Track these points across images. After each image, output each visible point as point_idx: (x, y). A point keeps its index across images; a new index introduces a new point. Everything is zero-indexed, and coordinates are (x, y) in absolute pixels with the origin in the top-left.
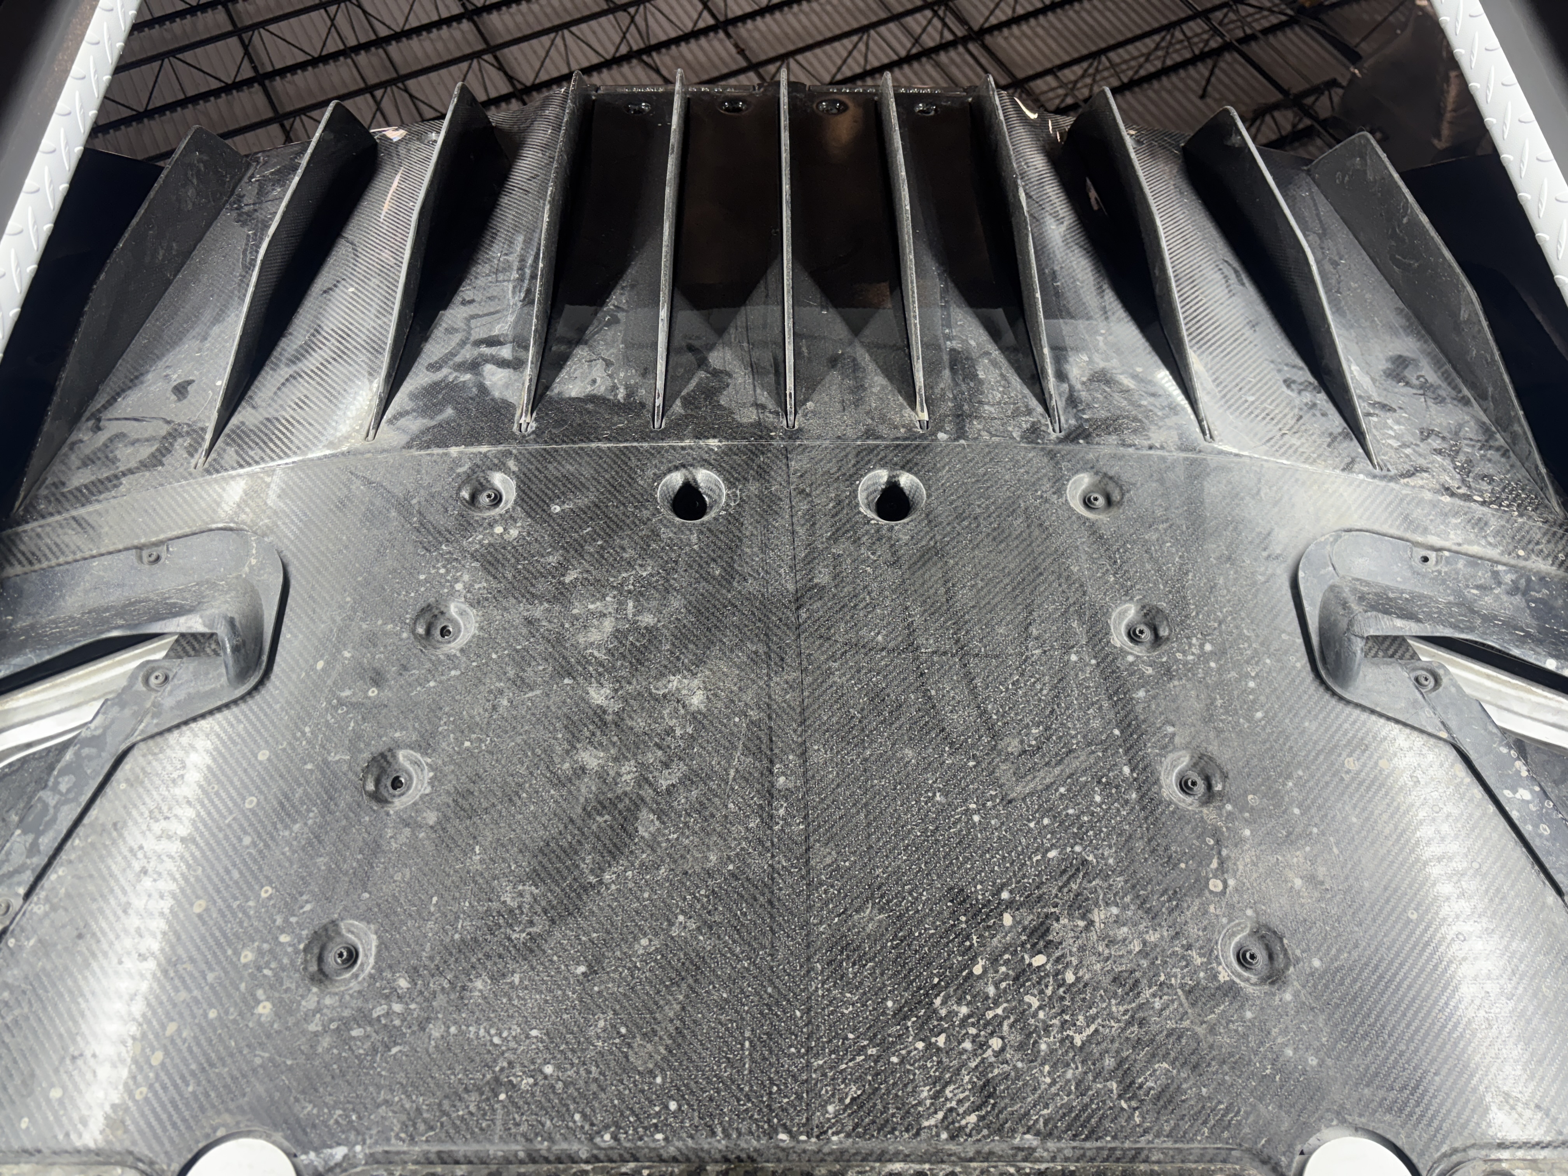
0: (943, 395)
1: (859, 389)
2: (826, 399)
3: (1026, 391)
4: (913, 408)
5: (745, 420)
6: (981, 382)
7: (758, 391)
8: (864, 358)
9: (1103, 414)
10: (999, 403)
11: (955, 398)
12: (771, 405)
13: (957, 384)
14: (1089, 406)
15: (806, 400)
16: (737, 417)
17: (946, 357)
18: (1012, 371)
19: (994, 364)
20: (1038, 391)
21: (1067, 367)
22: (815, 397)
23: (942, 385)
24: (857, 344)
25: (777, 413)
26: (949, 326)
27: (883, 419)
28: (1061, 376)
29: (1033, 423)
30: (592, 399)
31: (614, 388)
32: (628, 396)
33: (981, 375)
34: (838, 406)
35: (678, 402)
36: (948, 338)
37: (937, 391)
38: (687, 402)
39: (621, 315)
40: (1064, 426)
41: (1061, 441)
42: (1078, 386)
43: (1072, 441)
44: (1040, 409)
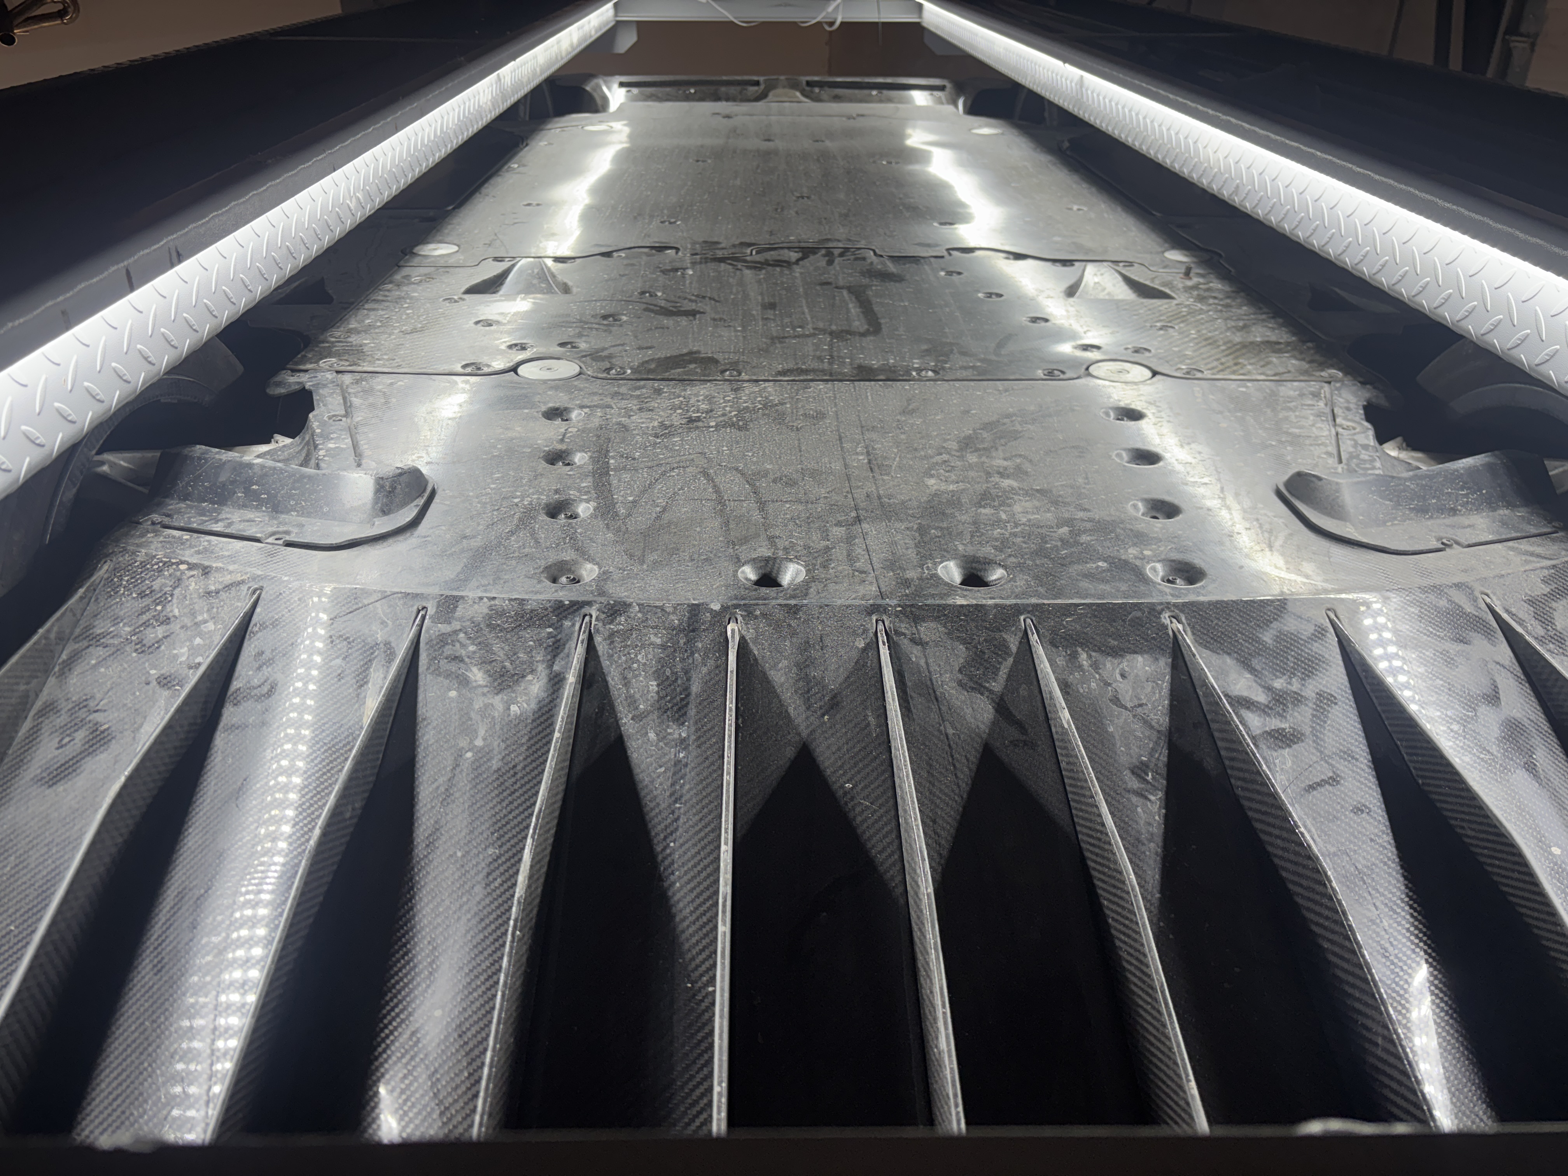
0: (705, 657)
1: (803, 666)
2: (842, 651)
3: (605, 663)
4: (742, 639)
5: (933, 625)
6: (658, 674)
7: (922, 662)
8: (795, 707)
9: (527, 634)
10: (643, 646)
11: (692, 654)
12: (905, 643)
13: (686, 672)
14: (540, 642)
15: (864, 650)
16: (942, 629)
17: (692, 712)
18: (614, 693)
19: (632, 702)
20: (592, 664)
21: (543, 695)
22: (855, 655)
23: (705, 670)
24: (805, 734)
25: (897, 632)
26: (678, 762)
27: (777, 626)
28: (556, 682)
29: (611, 623)
30: (1116, 653)
31: (1096, 666)
32: (1074, 656)
33: (653, 685)
34: (827, 641)
35: (1014, 648)
36: (682, 743)
37: (711, 663)
38: (1002, 648)
39: (1134, 783)
40: (578, 619)
41: (589, 603)
42: (541, 668)
43: (577, 603)
44: (598, 639)
